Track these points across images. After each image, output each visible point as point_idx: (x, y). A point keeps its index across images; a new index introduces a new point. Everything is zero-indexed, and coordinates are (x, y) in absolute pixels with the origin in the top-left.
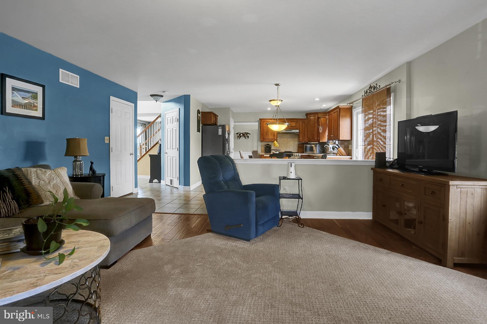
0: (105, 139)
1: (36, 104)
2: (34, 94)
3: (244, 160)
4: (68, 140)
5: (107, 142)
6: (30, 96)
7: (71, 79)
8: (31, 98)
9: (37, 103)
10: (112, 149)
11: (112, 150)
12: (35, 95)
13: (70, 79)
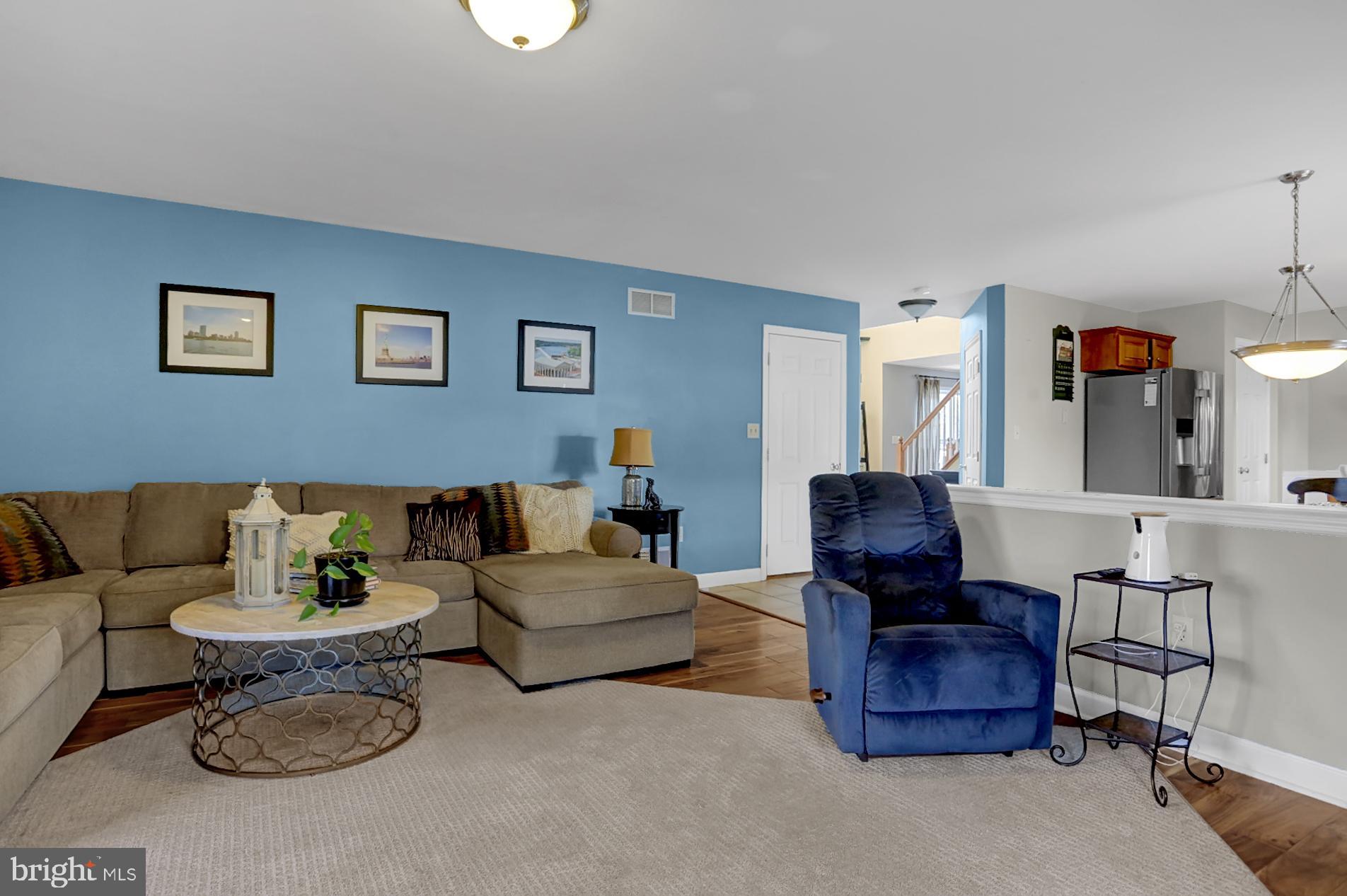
0: (749, 430)
1: (577, 366)
2: (573, 347)
3: (1005, 493)
4: (617, 431)
5: (752, 434)
6: (566, 351)
7: (654, 303)
8: (567, 354)
9: (580, 363)
10: (768, 453)
11: (768, 457)
12: (575, 350)
13: (652, 305)
